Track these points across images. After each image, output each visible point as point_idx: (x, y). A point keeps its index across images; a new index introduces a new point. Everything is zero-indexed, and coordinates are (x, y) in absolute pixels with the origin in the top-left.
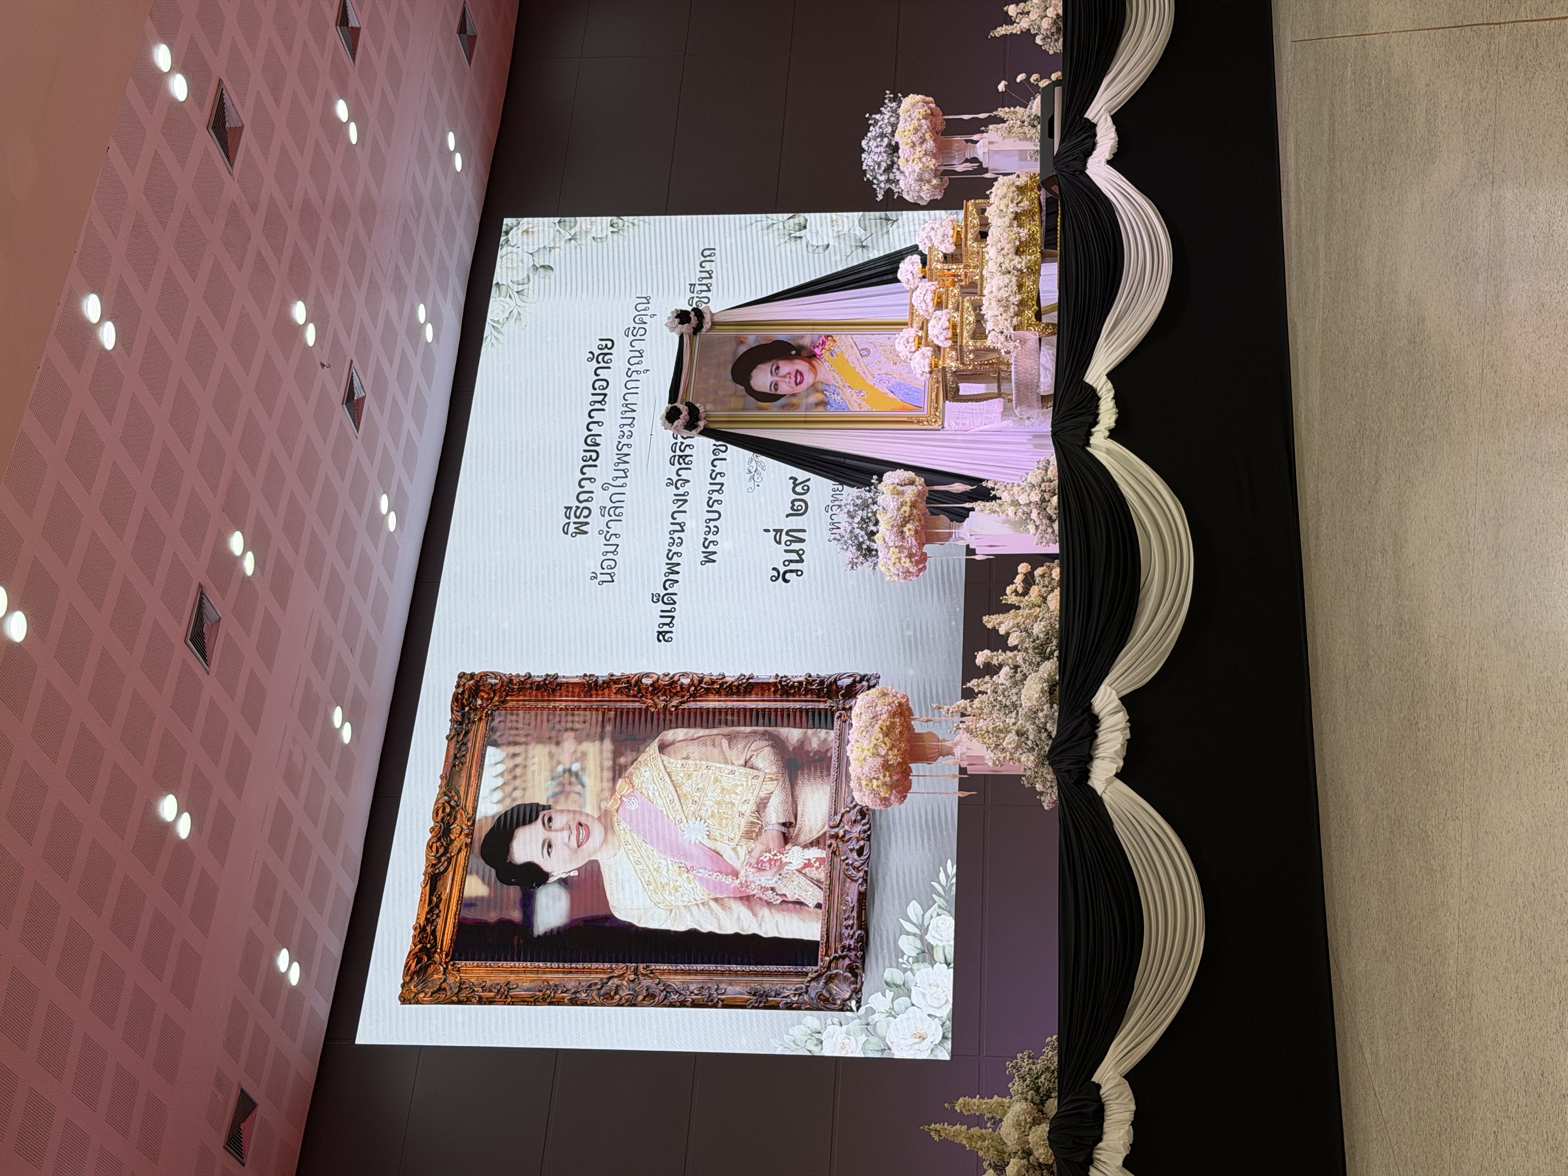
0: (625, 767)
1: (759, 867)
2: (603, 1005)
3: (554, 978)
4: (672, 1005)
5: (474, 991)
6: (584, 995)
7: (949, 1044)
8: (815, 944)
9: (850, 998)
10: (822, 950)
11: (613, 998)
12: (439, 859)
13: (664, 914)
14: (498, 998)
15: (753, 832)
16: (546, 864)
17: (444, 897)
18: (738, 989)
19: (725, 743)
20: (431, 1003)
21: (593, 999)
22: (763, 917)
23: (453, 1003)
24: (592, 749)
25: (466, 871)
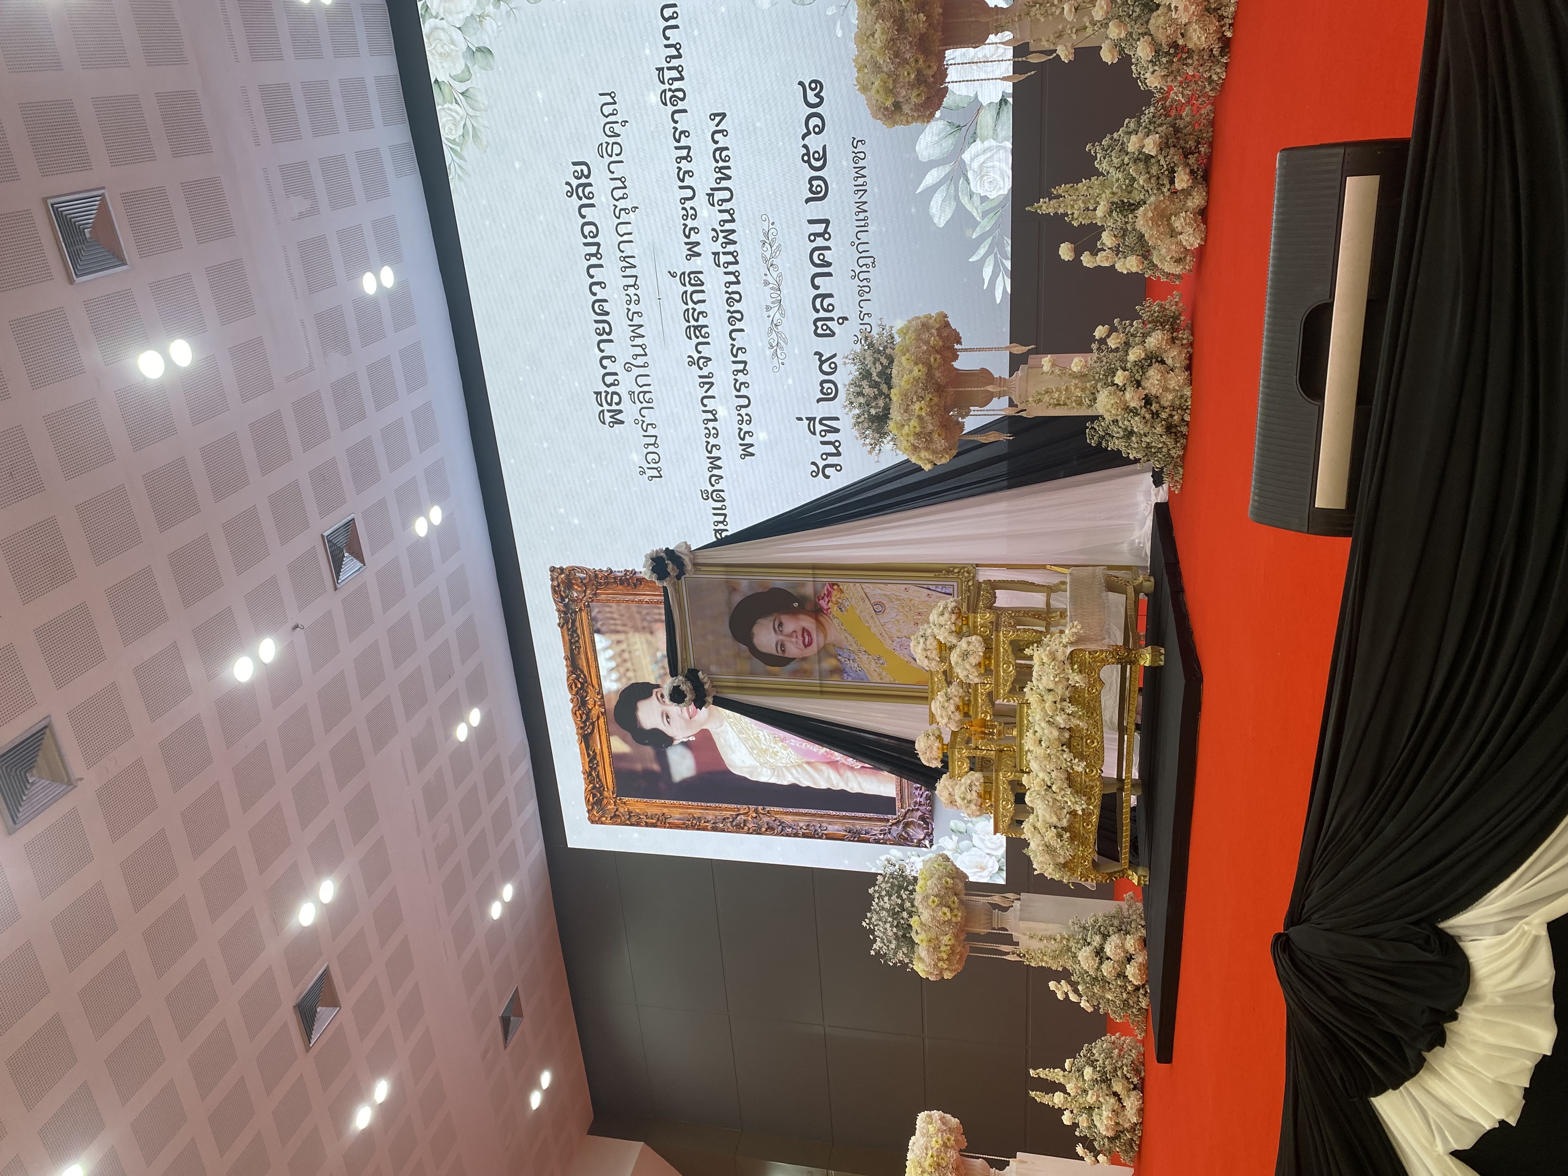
2: (737, 833)
3: (697, 813)
4: (788, 835)
5: (640, 818)
6: (721, 825)
7: (1004, 874)
8: (893, 800)
9: (924, 839)
10: (898, 804)
11: (743, 829)
12: (584, 722)
13: (769, 772)
14: (659, 824)
16: (669, 731)
17: (598, 751)
18: (836, 827)
20: (612, 824)
21: (729, 828)
22: (848, 777)
23: (627, 825)
25: (609, 734)
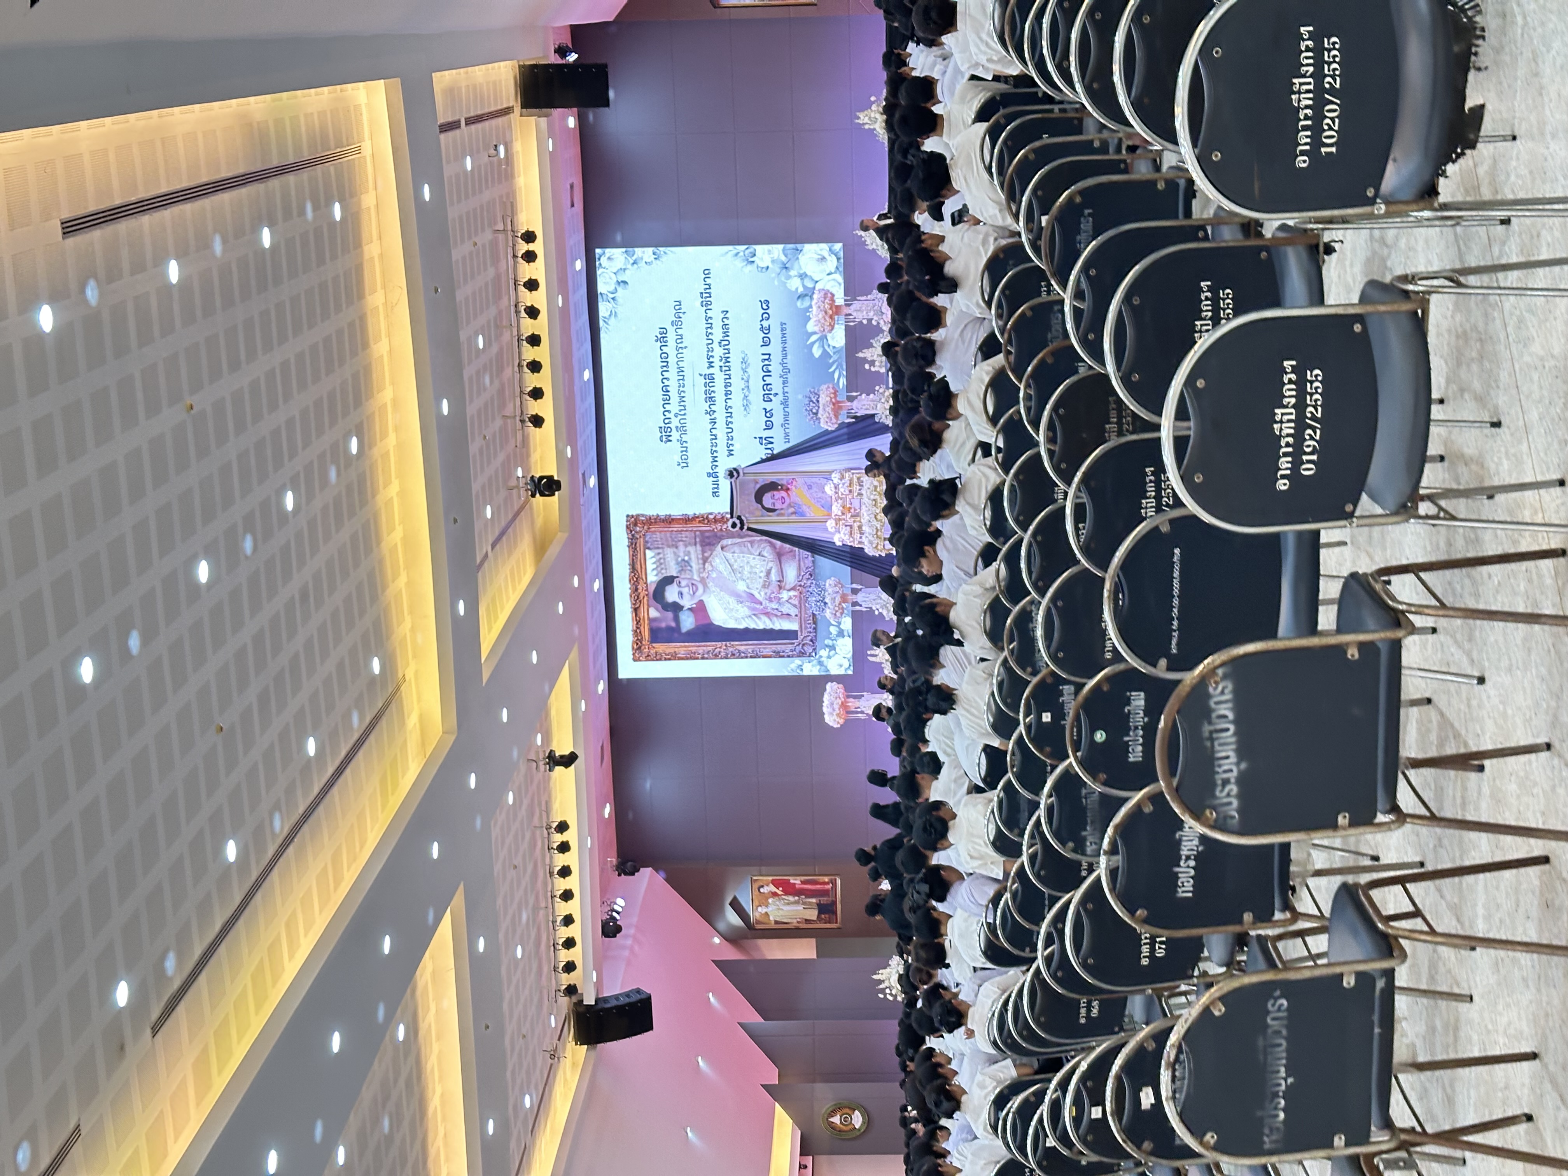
0: (707, 558)
1: (770, 600)
2: (715, 659)
4: (742, 658)
5: (662, 656)
6: (706, 656)
7: (852, 668)
9: (812, 652)
10: (799, 633)
11: (718, 656)
12: (636, 601)
13: (733, 621)
14: (673, 658)
15: (765, 586)
16: (681, 602)
17: (641, 617)
18: (768, 650)
19: (749, 545)
20: (646, 661)
21: (710, 657)
22: (774, 621)
23: (654, 660)
24: (691, 549)
